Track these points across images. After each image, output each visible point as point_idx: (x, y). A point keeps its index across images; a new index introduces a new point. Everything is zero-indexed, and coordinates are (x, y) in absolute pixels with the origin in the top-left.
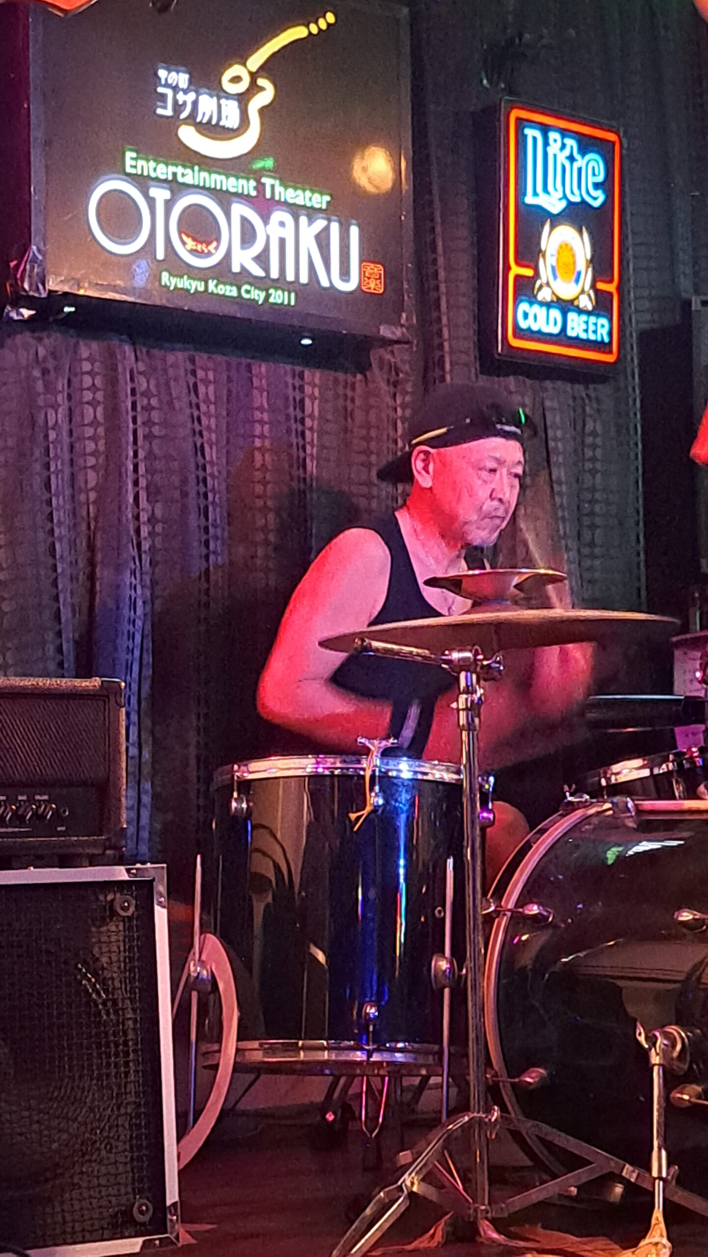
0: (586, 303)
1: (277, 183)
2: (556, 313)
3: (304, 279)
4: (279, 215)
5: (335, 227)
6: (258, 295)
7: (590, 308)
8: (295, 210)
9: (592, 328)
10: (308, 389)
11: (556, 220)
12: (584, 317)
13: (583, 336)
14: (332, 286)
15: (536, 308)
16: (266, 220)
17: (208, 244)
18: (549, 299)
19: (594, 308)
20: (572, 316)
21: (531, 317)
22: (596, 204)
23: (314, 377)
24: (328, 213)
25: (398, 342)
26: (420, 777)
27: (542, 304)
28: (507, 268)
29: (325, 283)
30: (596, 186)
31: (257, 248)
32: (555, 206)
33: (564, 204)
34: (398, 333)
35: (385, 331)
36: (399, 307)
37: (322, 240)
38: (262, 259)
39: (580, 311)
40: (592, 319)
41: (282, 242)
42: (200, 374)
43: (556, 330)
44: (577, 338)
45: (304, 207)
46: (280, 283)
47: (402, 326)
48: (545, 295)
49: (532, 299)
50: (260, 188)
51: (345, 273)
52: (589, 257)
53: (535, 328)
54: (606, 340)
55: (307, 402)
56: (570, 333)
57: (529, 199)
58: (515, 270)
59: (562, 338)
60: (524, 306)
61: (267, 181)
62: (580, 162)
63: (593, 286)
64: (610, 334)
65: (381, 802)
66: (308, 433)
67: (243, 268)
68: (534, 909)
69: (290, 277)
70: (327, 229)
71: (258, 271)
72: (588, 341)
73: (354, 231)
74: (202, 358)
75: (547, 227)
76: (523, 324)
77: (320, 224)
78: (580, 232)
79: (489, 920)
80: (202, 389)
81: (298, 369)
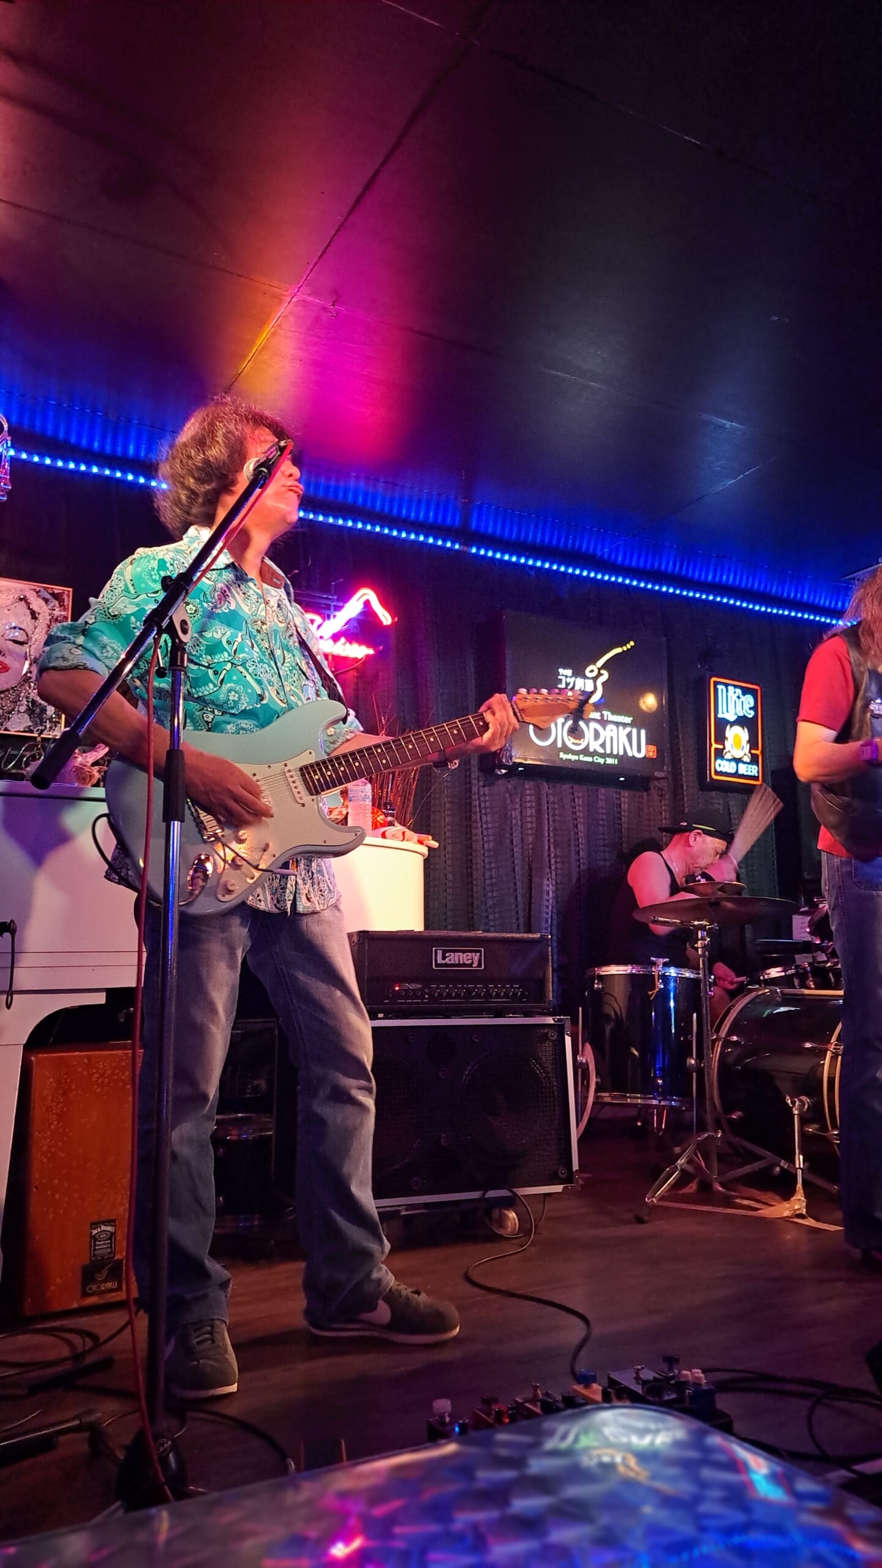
0: (747, 759)
1: (609, 713)
2: (733, 764)
3: (621, 753)
4: (610, 727)
5: (635, 731)
6: (601, 761)
7: (748, 761)
8: (617, 724)
9: (749, 770)
10: (622, 799)
11: (733, 724)
12: (746, 765)
13: (746, 773)
14: (633, 756)
15: (724, 762)
16: (604, 728)
17: (580, 740)
18: (730, 757)
19: (751, 761)
20: (740, 765)
21: (722, 766)
22: (750, 716)
23: (625, 793)
24: (632, 725)
25: (663, 778)
26: (679, 975)
27: (727, 760)
28: (711, 745)
29: (630, 754)
30: (751, 709)
31: (601, 741)
32: (732, 718)
33: (736, 717)
34: (662, 774)
35: (657, 774)
36: (663, 764)
37: (629, 736)
38: (603, 745)
39: (745, 763)
40: (750, 766)
41: (612, 738)
42: (576, 794)
43: (733, 771)
44: (743, 775)
45: (621, 723)
46: (611, 755)
47: (664, 771)
48: (728, 756)
49: (722, 758)
50: (602, 716)
51: (639, 750)
52: (747, 739)
53: (724, 771)
54: (756, 775)
55: (622, 805)
56: (740, 772)
57: (720, 715)
58: (714, 746)
59: (736, 775)
60: (719, 761)
61: (605, 713)
62: (743, 698)
63: (750, 752)
64: (758, 772)
65: (662, 987)
66: (623, 818)
67: (595, 750)
68: (735, 1038)
69: (615, 752)
70: (631, 732)
71: (601, 751)
72: (748, 776)
73: (643, 732)
74: (576, 787)
75: (728, 727)
76: (719, 769)
77: (628, 729)
78: (743, 729)
79: (714, 1041)
80: (576, 800)
81: (618, 790)
